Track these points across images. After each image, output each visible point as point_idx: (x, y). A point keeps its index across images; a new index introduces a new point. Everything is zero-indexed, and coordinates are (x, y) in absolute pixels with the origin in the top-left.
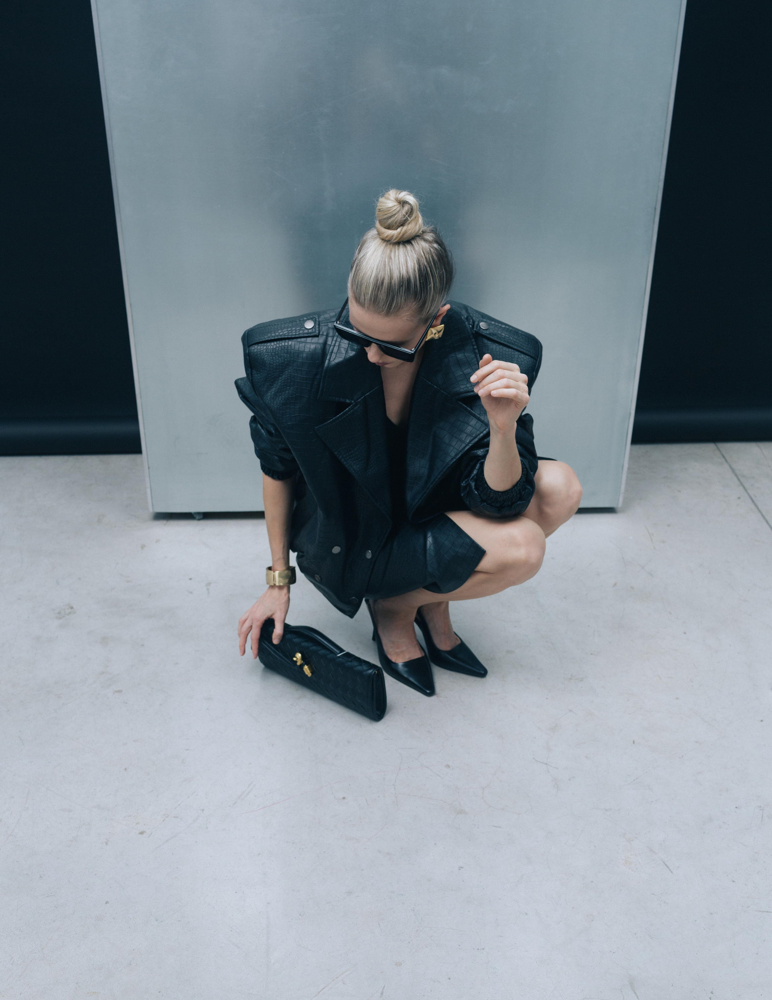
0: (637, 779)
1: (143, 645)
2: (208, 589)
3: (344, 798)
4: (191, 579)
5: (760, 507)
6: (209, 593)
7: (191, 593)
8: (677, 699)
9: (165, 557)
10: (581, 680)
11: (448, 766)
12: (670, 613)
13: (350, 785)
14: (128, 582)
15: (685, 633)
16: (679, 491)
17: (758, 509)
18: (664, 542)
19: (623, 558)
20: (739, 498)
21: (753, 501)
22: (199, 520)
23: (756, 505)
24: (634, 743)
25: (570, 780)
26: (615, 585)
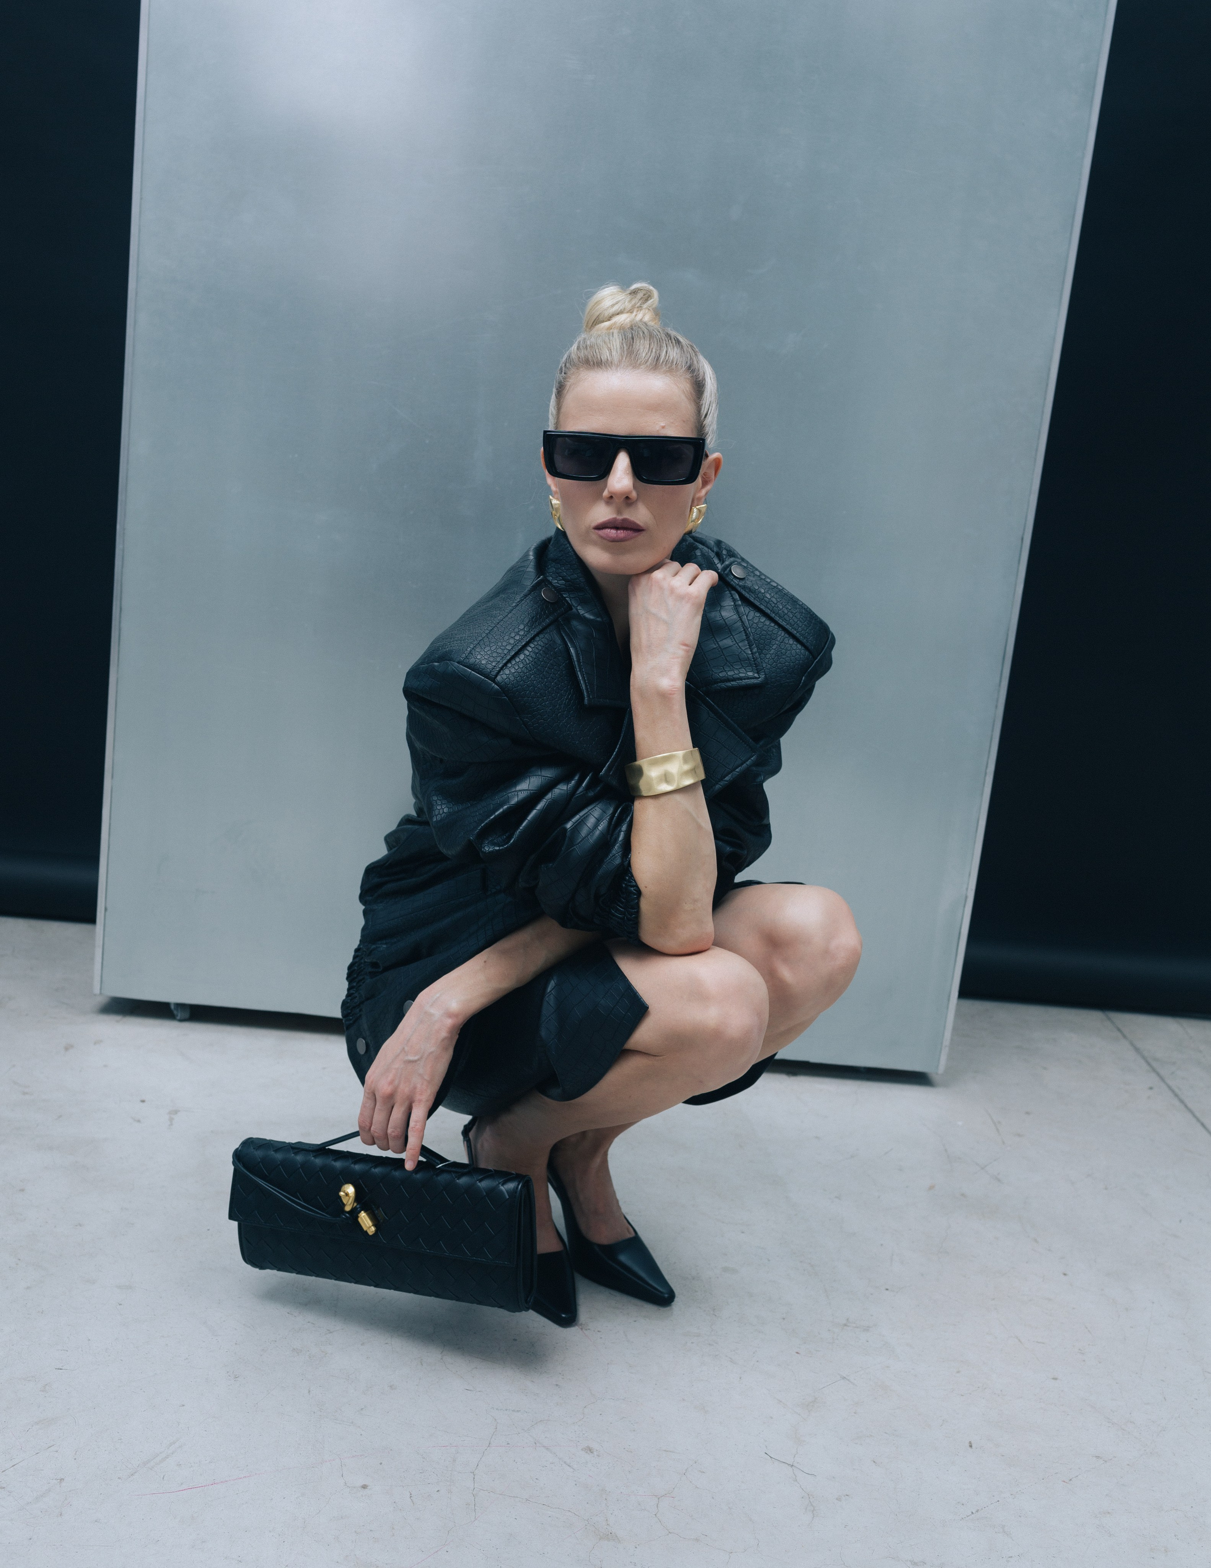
0: (977, 1511)
1: (23, 1190)
2: (171, 1120)
3: (364, 1487)
4: (143, 1101)
5: (1189, 1105)
6: (171, 1124)
7: (139, 1121)
8: (1055, 1379)
9: (105, 1066)
10: (867, 1329)
11: (590, 1450)
12: (1036, 1241)
13: (381, 1464)
14: (25, 1093)
15: (1065, 1274)
16: (1045, 1068)
17: (1186, 1106)
18: (1019, 1135)
19: (946, 1150)
20: (1151, 1088)
21: (1176, 1095)
22: (181, 1020)
23: (1182, 1101)
24: (971, 1446)
25: (839, 1499)
26: (932, 1188)
